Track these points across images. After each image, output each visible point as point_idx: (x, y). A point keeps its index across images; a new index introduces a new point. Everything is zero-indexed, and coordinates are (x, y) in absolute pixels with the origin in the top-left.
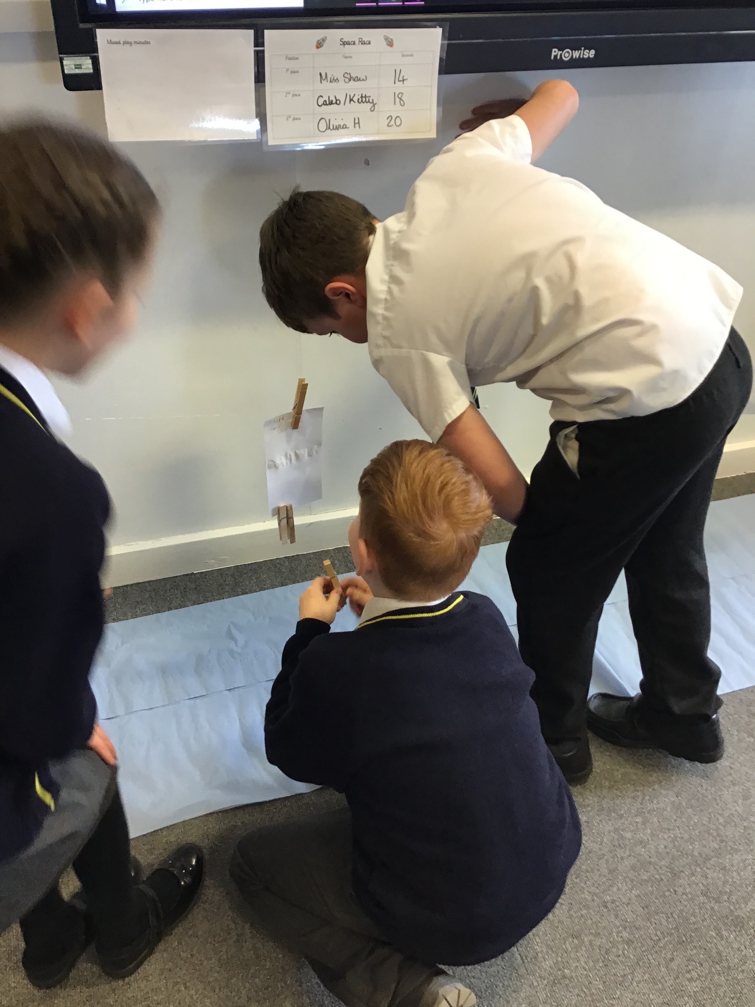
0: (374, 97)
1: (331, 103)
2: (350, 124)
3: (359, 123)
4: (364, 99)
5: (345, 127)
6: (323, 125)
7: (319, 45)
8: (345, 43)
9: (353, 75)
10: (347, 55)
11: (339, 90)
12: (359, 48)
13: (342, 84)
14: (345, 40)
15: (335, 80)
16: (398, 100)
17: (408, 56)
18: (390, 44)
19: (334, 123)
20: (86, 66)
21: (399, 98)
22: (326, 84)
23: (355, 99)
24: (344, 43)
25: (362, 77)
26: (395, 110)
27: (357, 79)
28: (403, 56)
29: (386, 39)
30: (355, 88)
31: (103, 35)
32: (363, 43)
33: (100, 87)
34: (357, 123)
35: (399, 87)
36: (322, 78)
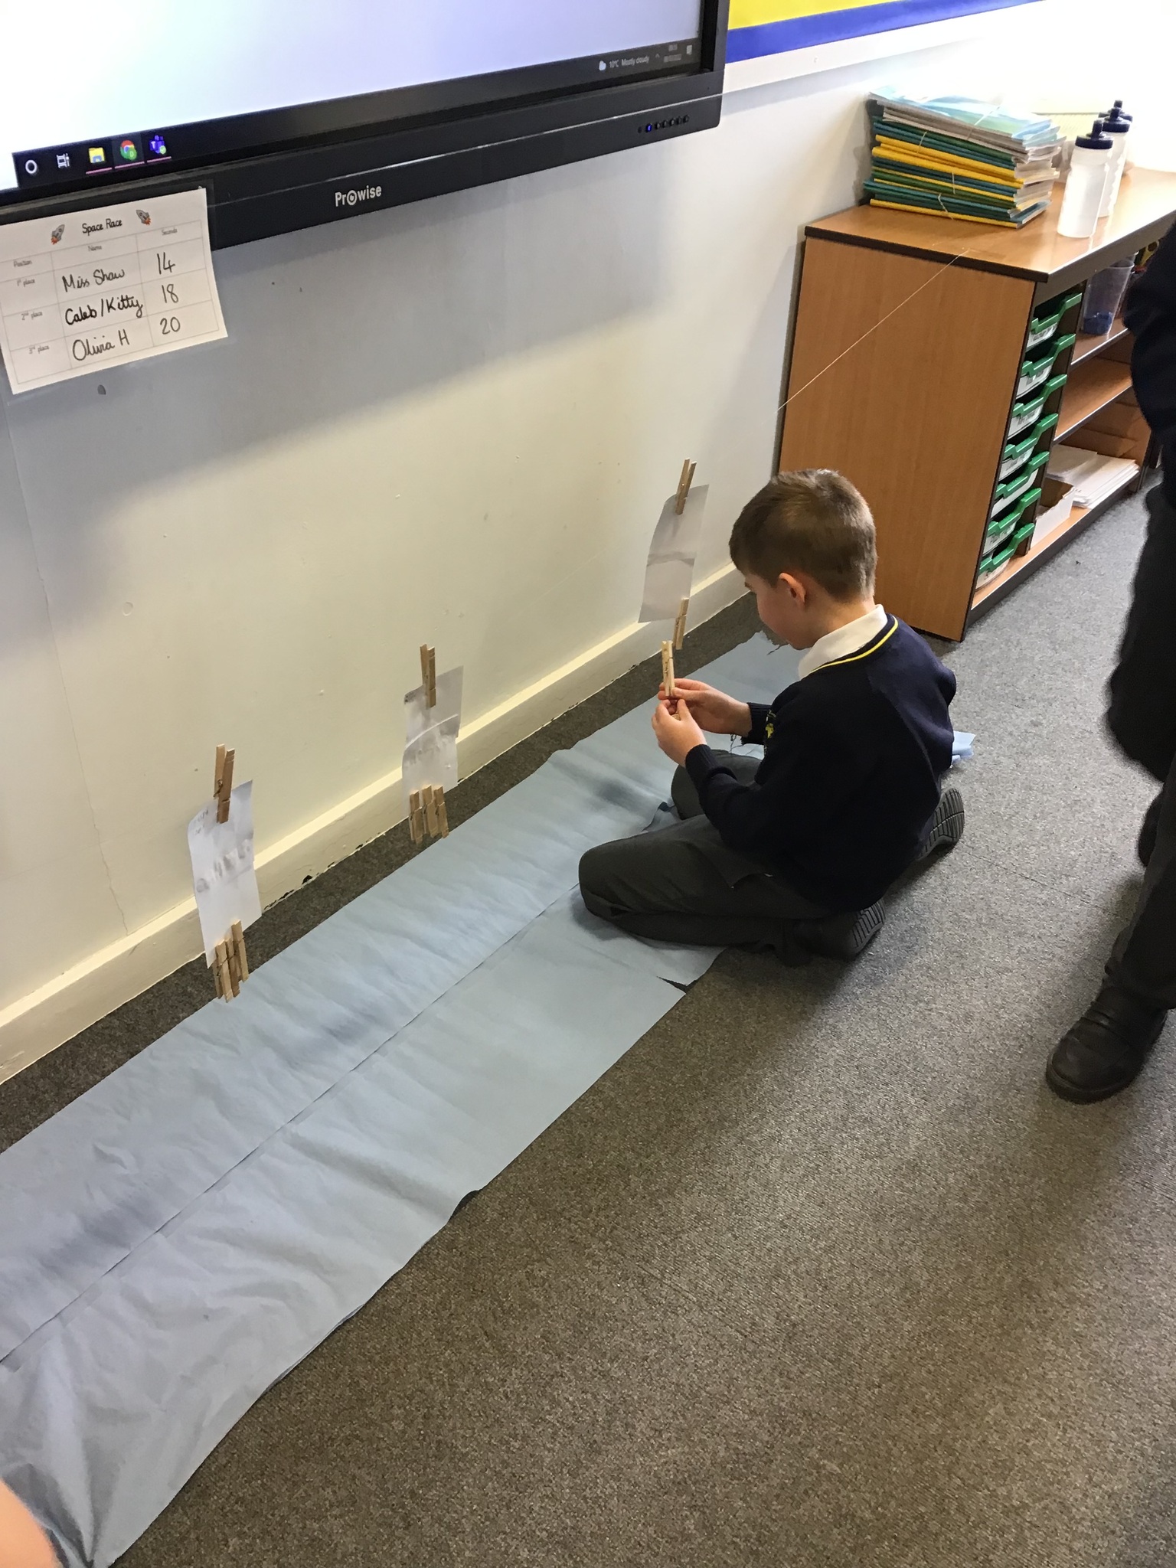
0: (137, 297)
1: (85, 317)
2: (115, 342)
3: (126, 337)
4: (126, 302)
5: (109, 346)
6: (80, 351)
7: (56, 238)
8: (89, 230)
9: (107, 272)
10: (94, 246)
11: (91, 296)
12: (108, 232)
13: (92, 288)
14: (90, 224)
15: (83, 284)
16: (168, 295)
17: (170, 232)
18: (146, 219)
19: (94, 344)
21: (169, 292)
22: (73, 292)
23: (115, 305)
24: (87, 229)
25: (118, 272)
26: (169, 309)
27: (112, 277)
28: (165, 233)
29: (140, 214)
30: (113, 290)
32: (112, 225)
34: (123, 337)
35: (167, 277)
36: (67, 284)
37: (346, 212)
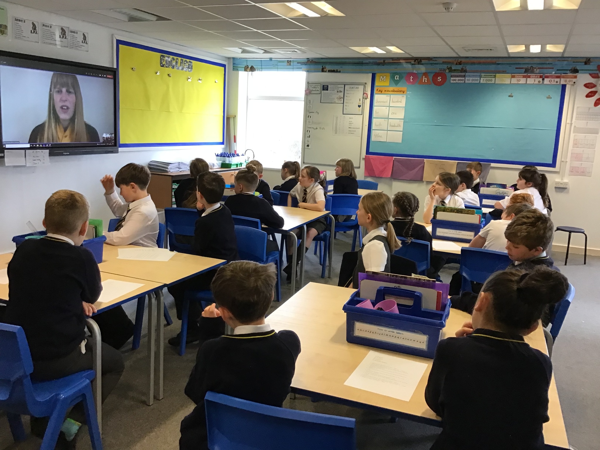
1: (35, 160)
2: (38, 163)
4: (39, 160)
6: (34, 164)
7: (33, 152)
10: (37, 154)
13: (36, 158)
14: (35, 151)
15: (35, 157)
18: (42, 152)
19: (35, 163)
20: (3, 155)
21: (44, 159)
22: (34, 158)
26: (44, 161)
27: (38, 157)
28: (44, 154)
30: (38, 158)
31: (5, 151)
32: (39, 152)
33: (4, 158)
36: (33, 157)
37: (64, 155)
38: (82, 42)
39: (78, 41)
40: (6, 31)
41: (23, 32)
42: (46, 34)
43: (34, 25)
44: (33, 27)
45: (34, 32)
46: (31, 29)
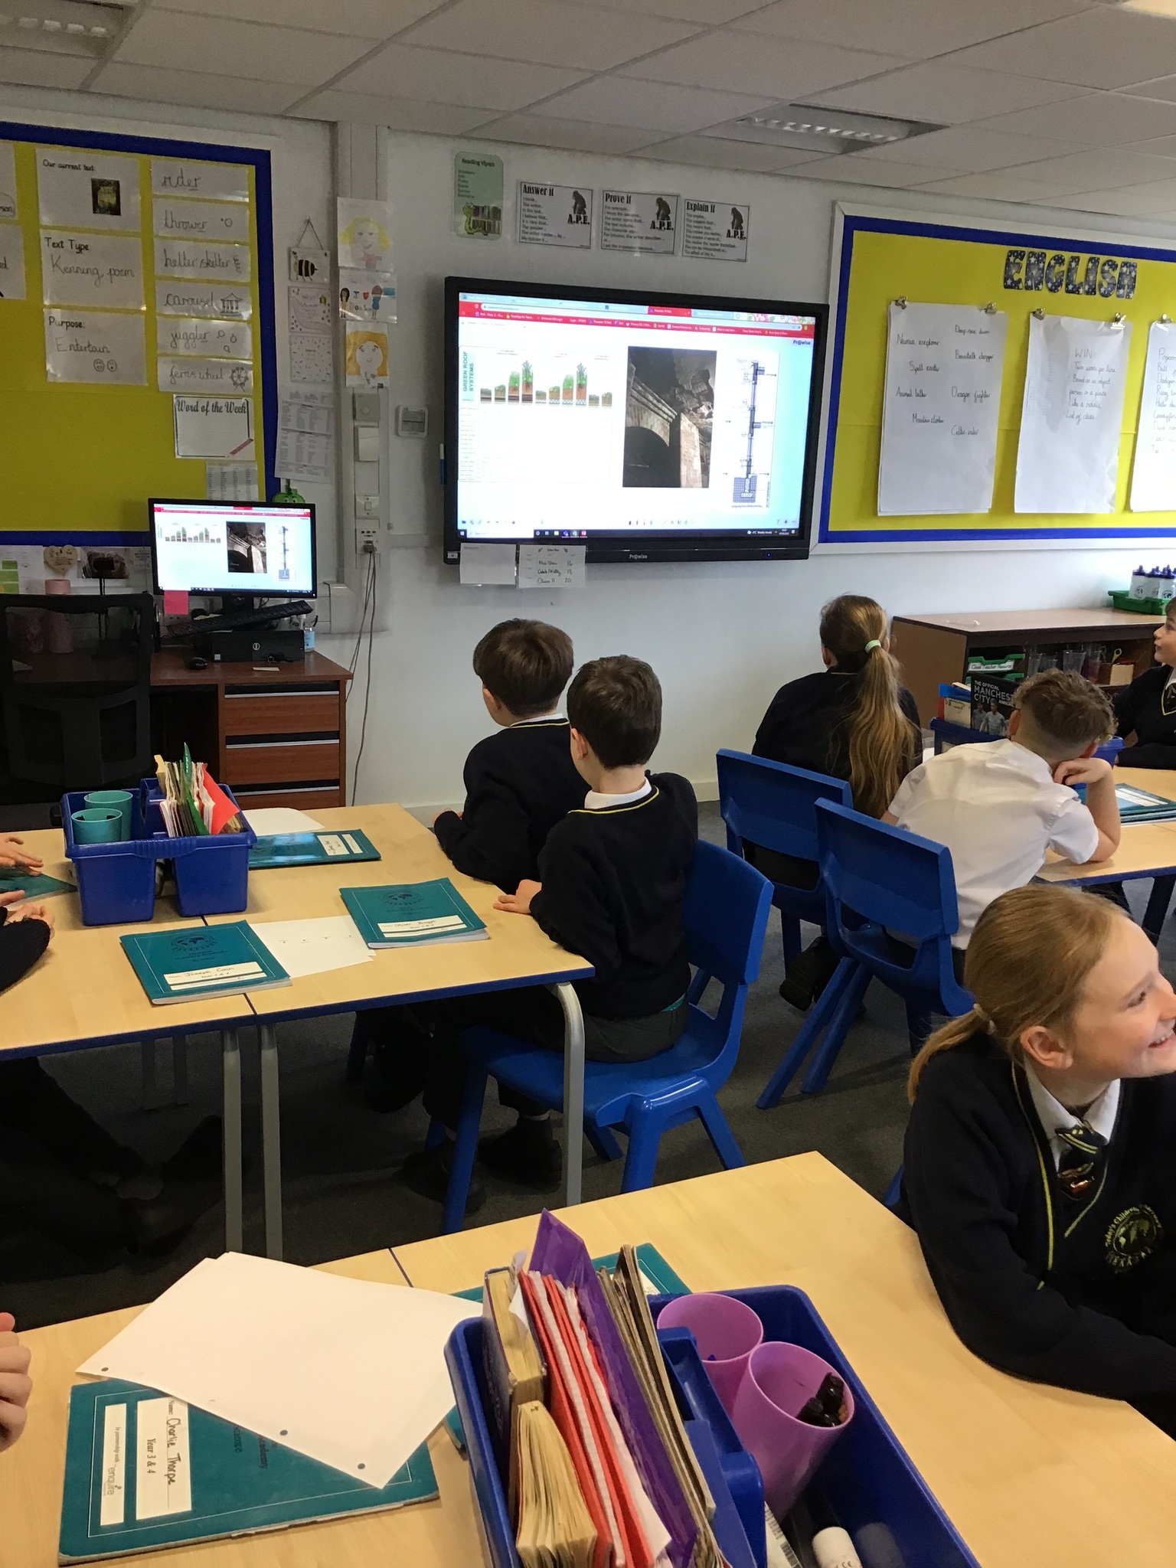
0: (559, 571)
1: (543, 572)
2: (551, 581)
4: (556, 571)
5: (549, 582)
6: (540, 581)
7: (539, 551)
8: (551, 551)
9: (552, 562)
10: (550, 554)
11: (548, 567)
15: (545, 564)
17: (574, 556)
19: (544, 580)
20: (456, 556)
21: (570, 571)
22: (541, 565)
23: (553, 571)
25: (556, 563)
26: (568, 576)
27: (553, 564)
28: (572, 556)
29: (565, 549)
30: (553, 567)
31: (463, 545)
32: (556, 550)
33: (459, 564)
34: (553, 580)
35: (570, 567)
36: (540, 562)
37: (633, 561)
38: (729, 235)
39: (713, 234)
40: (497, 222)
41: (545, 224)
42: (616, 222)
43: (578, 197)
44: (576, 203)
45: (578, 219)
46: (571, 211)
